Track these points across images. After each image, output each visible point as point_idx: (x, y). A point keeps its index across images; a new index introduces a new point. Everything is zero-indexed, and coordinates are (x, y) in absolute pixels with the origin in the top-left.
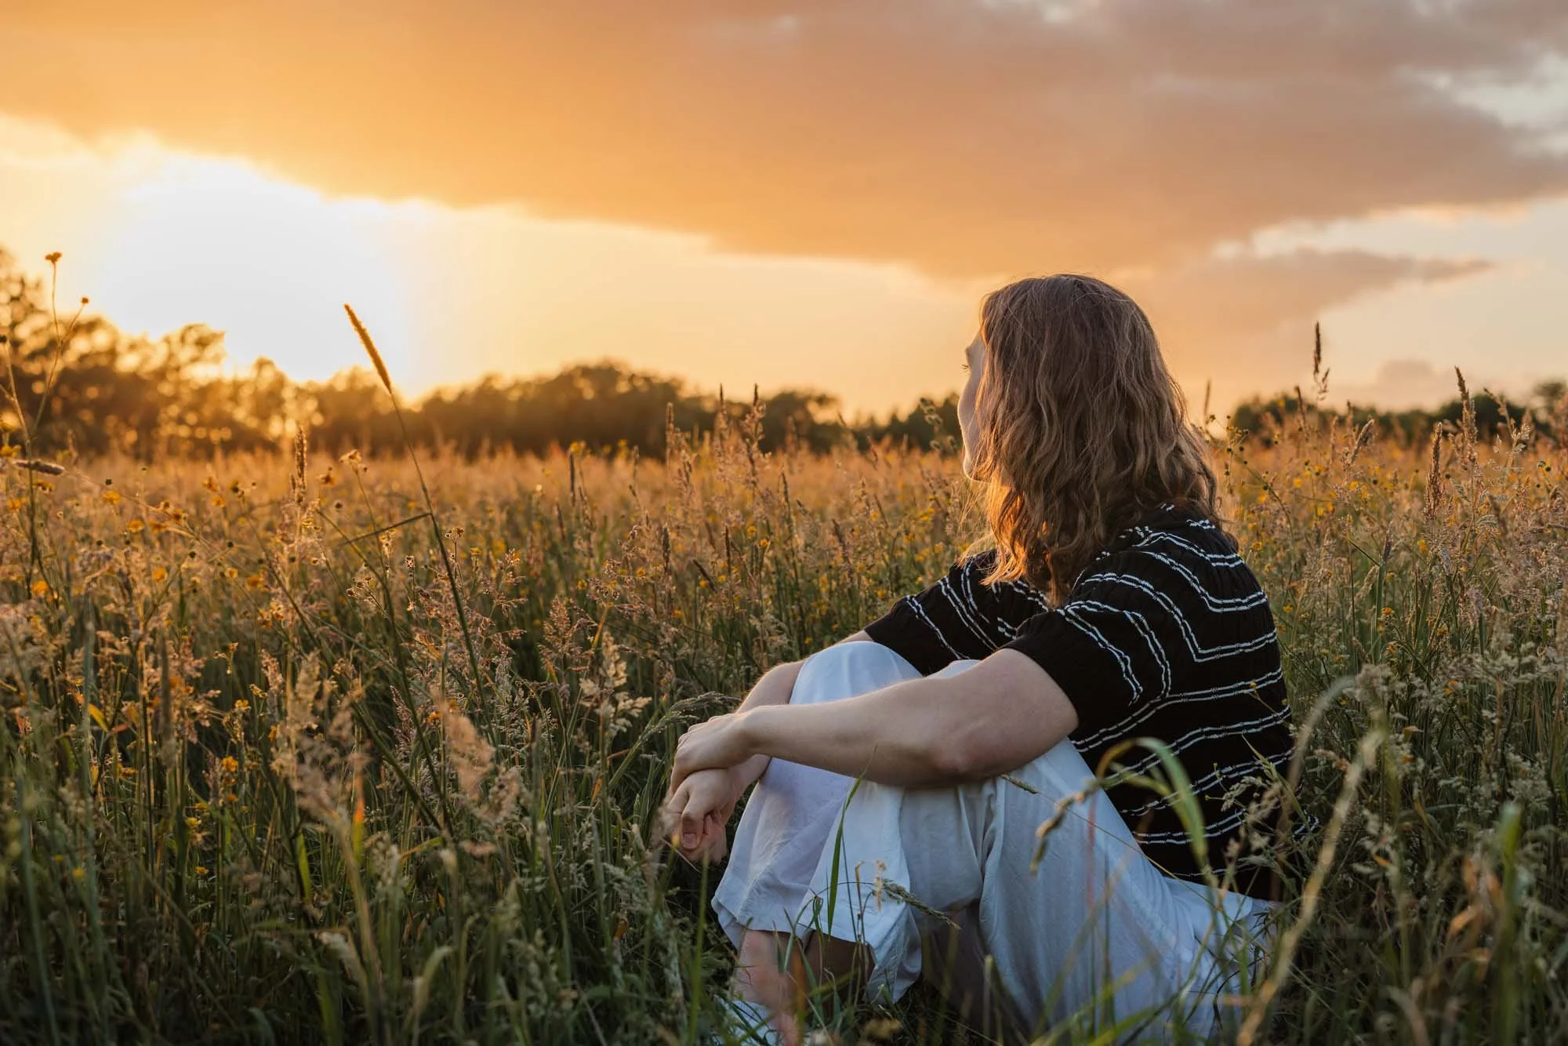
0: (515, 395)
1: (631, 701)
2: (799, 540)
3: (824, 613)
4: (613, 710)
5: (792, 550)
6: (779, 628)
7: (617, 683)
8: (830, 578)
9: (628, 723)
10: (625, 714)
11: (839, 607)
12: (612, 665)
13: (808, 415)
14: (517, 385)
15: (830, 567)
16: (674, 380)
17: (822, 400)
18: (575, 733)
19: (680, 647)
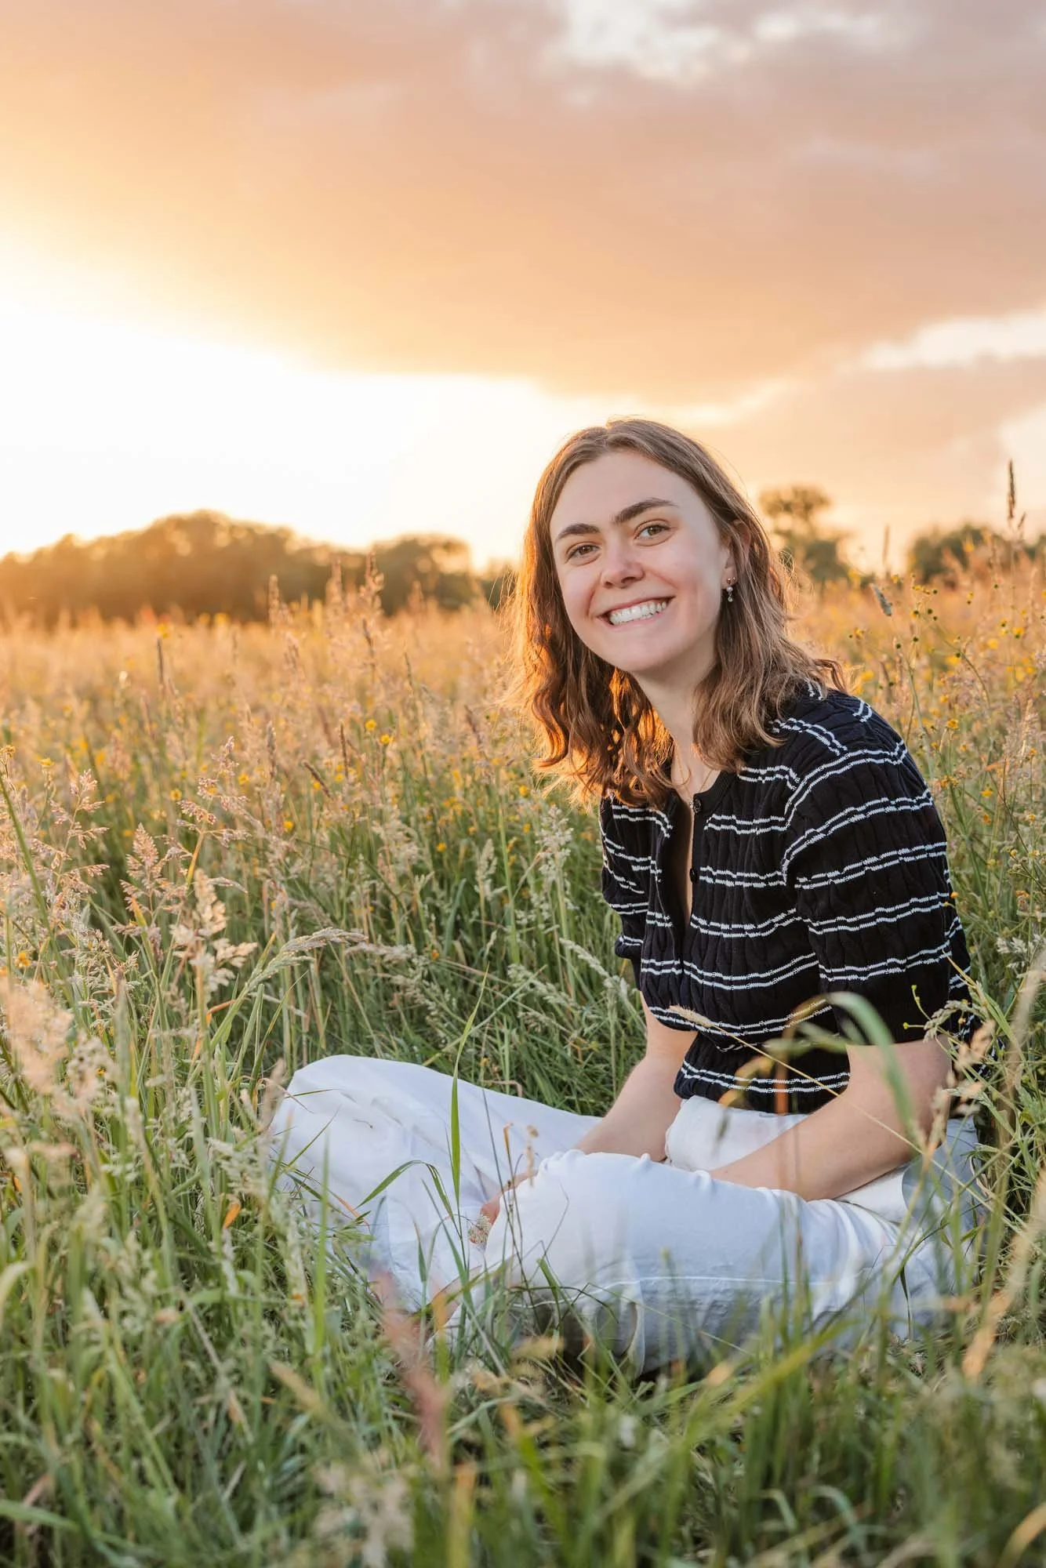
0: (100, 553)
1: (233, 948)
2: (426, 730)
3: (459, 814)
4: (212, 960)
5: (419, 742)
6: (408, 835)
7: (216, 928)
8: (463, 772)
9: (231, 974)
10: (226, 965)
11: (476, 806)
12: (208, 908)
13: (435, 567)
14: (100, 542)
15: (464, 760)
16: (282, 530)
17: (449, 546)
18: (169, 989)
19: (292, 863)
